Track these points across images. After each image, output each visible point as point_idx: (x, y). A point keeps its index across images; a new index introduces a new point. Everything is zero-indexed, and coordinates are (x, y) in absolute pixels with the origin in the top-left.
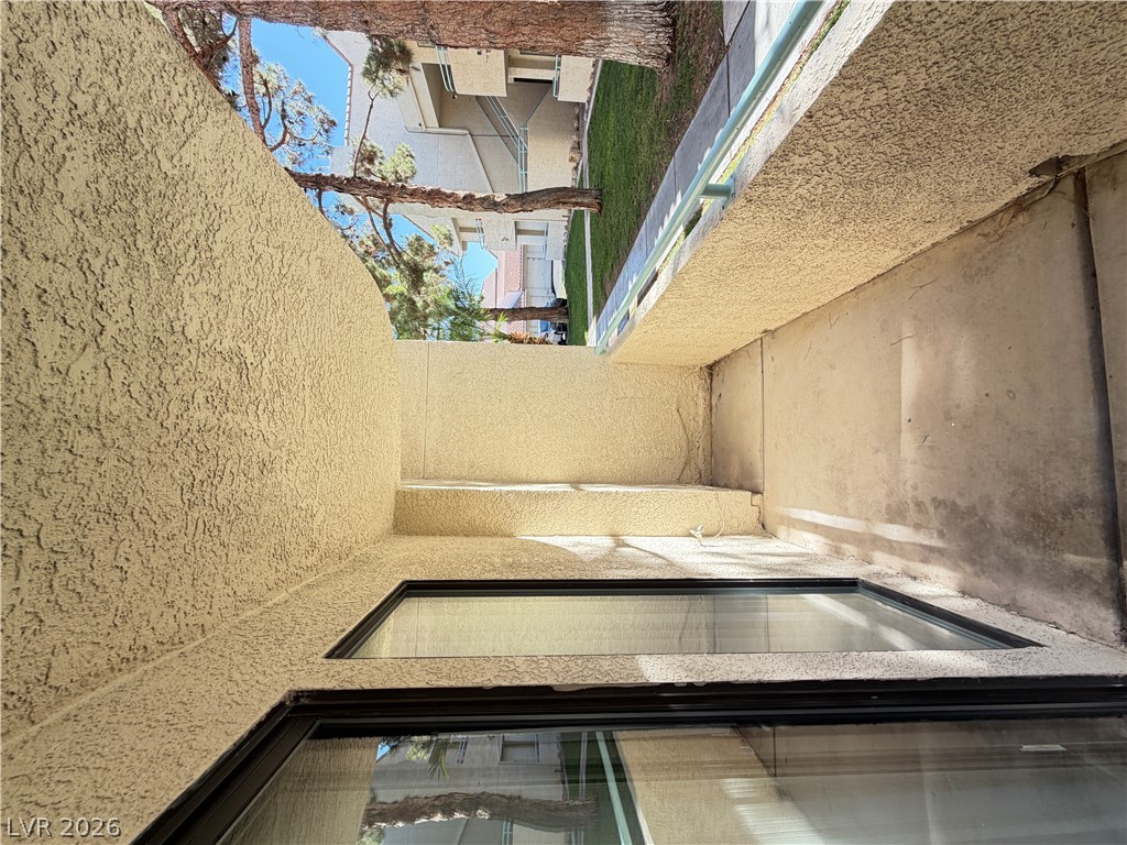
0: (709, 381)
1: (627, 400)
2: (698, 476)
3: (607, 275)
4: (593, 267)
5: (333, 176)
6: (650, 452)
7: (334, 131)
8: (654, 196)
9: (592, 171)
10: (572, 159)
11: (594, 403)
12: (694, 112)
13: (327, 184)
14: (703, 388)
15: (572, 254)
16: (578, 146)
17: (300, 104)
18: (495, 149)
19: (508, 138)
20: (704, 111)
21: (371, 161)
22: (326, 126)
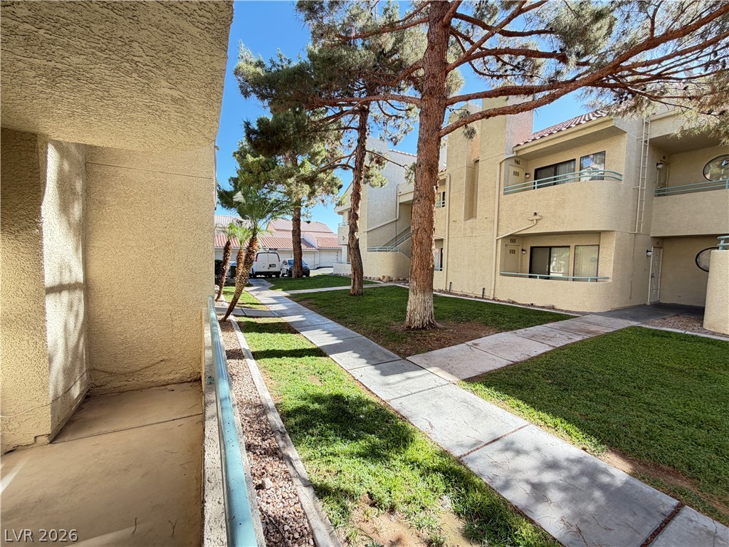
0: (189, 380)
1: (170, 321)
2: (99, 384)
3: (312, 301)
4: (321, 292)
5: (366, 138)
6: (121, 344)
7: (392, 143)
8: (346, 326)
9: (375, 289)
10: (384, 277)
11: (166, 298)
12: (380, 345)
13: (362, 134)
14: (183, 377)
15: (335, 280)
16: (390, 280)
17: (404, 127)
18: (390, 233)
19: (396, 240)
20: (380, 350)
21: (378, 162)
22: (394, 140)
